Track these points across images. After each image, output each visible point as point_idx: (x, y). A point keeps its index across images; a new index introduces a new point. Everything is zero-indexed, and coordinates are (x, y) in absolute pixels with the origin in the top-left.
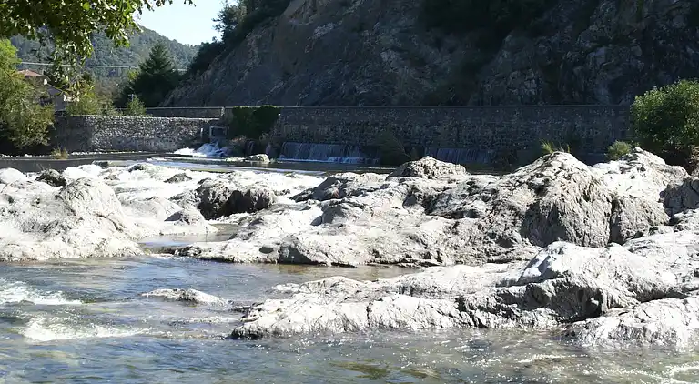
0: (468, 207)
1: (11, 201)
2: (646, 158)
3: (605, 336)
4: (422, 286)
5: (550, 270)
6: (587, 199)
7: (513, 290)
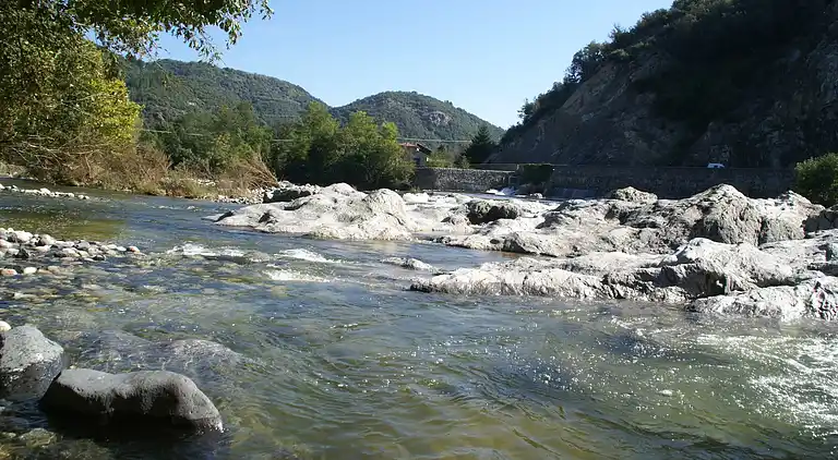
0: (651, 220)
1: (336, 201)
2: (795, 197)
3: (720, 310)
4: (581, 265)
5: (685, 257)
6: (742, 219)
7: (651, 270)
